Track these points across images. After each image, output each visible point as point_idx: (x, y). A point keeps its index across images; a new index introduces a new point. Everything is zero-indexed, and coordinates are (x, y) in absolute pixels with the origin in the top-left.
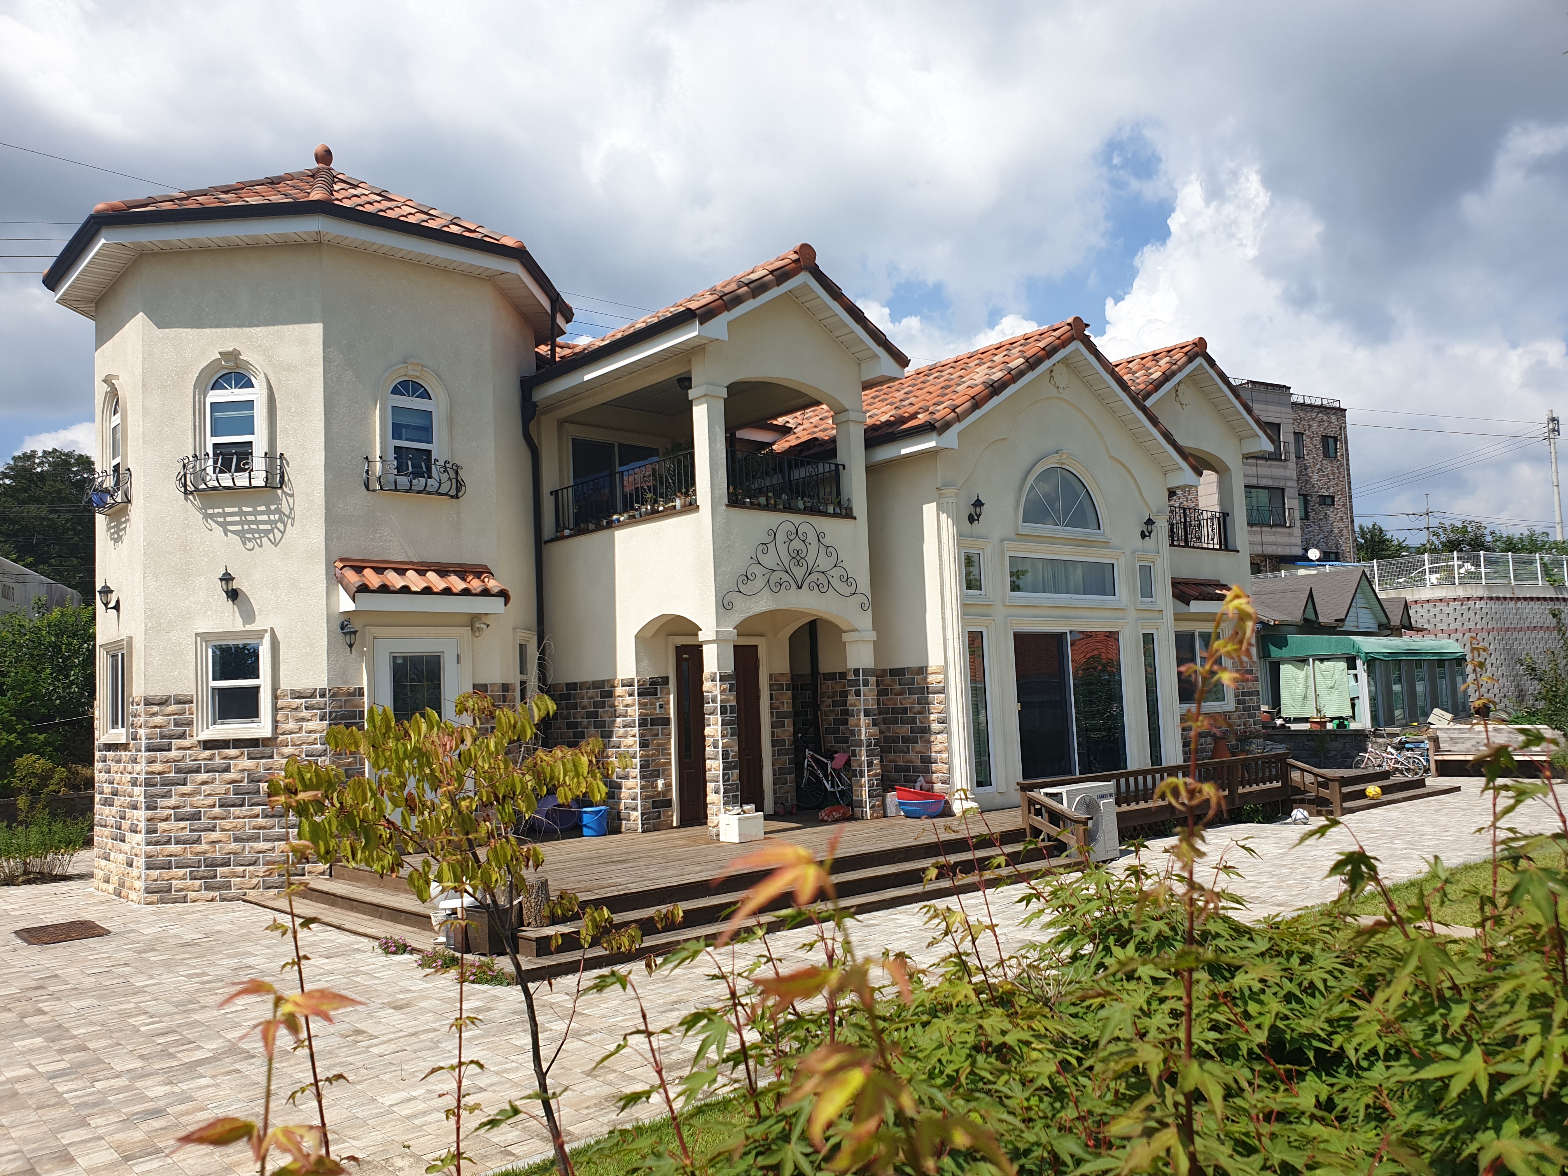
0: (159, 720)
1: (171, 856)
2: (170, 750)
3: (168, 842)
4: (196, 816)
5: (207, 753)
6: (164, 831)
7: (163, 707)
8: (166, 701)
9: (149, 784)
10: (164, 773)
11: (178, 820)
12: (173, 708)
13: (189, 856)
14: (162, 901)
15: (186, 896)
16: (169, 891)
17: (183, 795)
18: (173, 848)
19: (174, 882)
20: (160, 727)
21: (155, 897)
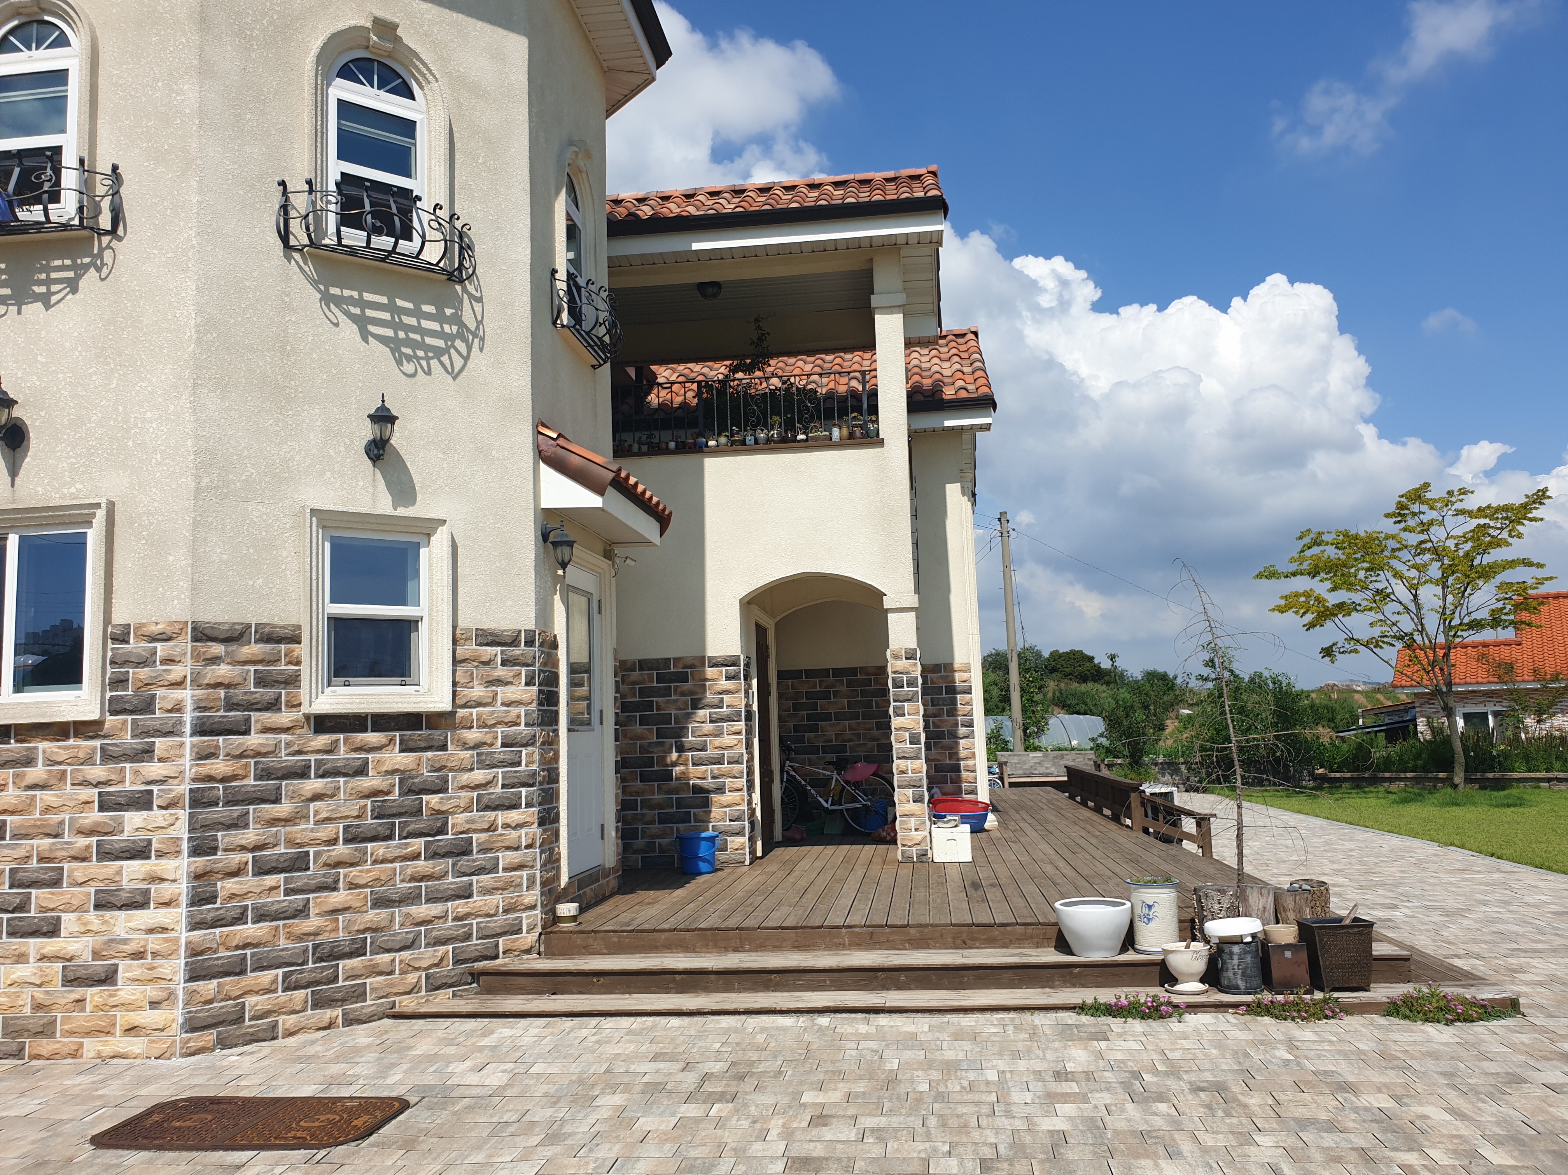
0: (223, 671)
1: (245, 946)
2: (247, 732)
3: (240, 919)
4: (299, 863)
5: (324, 740)
6: (233, 896)
7: (233, 647)
8: (242, 634)
9: (198, 800)
10: (235, 777)
11: (262, 870)
12: (252, 649)
13: (283, 943)
14: (224, 1043)
15: (275, 1025)
16: (240, 1019)
17: (275, 821)
18: (250, 930)
19: (250, 1001)
20: (228, 686)
21: (210, 1037)
